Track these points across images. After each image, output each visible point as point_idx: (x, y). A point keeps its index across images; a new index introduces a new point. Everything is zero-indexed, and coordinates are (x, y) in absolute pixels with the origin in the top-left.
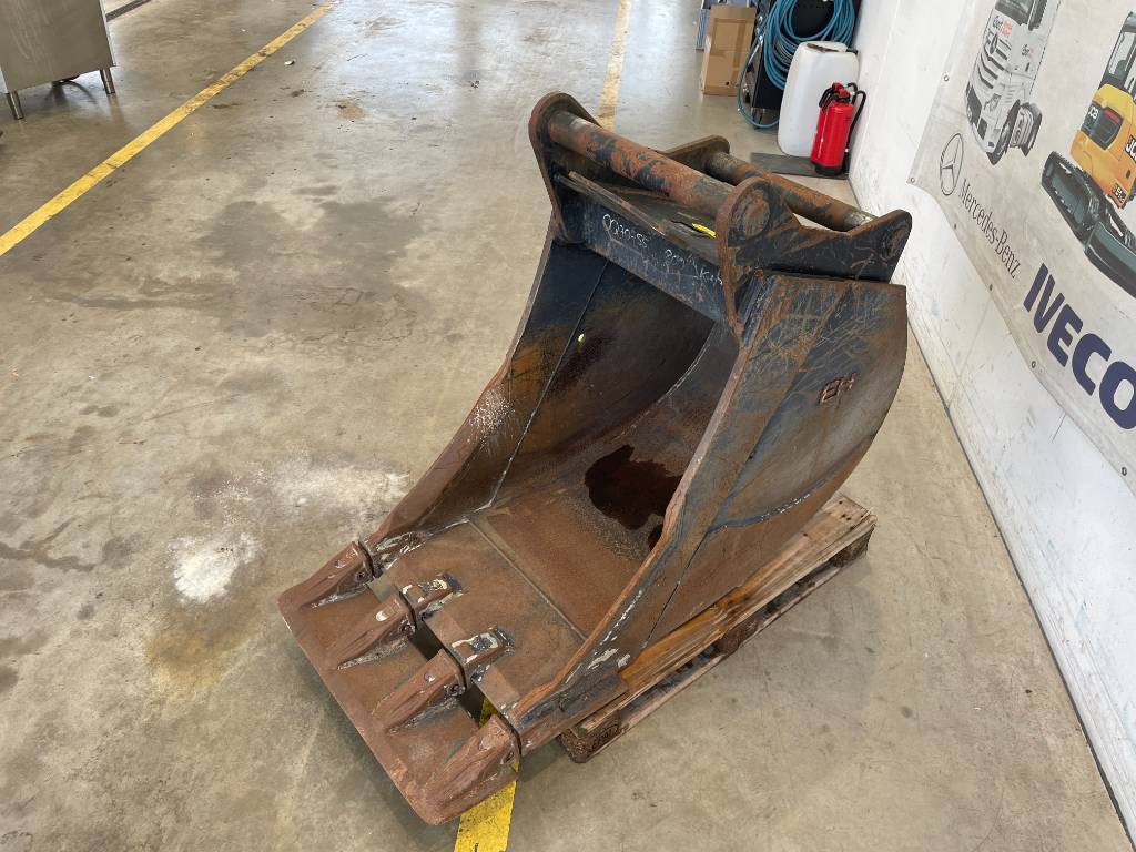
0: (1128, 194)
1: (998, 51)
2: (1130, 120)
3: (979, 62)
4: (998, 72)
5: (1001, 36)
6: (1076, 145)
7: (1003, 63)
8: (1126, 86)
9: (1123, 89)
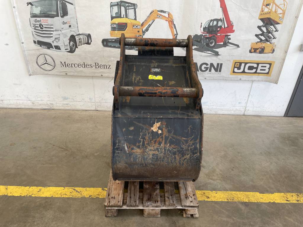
0: (142, 35)
1: (45, 28)
2: (130, 22)
3: (34, 33)
4: (52, 32)
5: (43, 24)
6: (111, 35)
7: (52, 29)
8: (122, 16)
9: (121, 17)
